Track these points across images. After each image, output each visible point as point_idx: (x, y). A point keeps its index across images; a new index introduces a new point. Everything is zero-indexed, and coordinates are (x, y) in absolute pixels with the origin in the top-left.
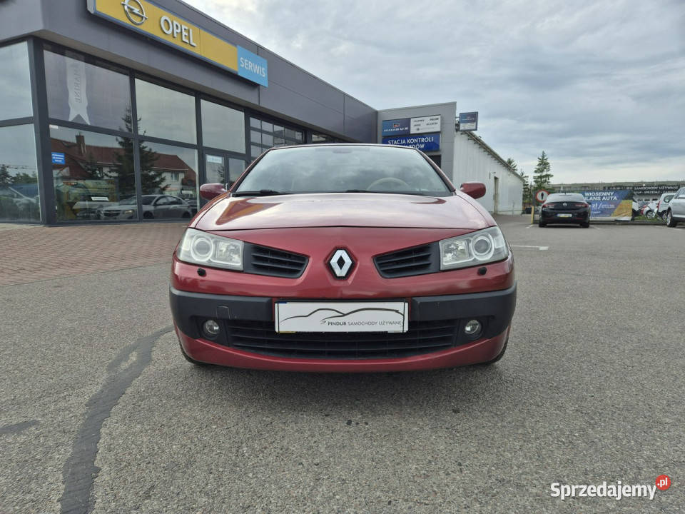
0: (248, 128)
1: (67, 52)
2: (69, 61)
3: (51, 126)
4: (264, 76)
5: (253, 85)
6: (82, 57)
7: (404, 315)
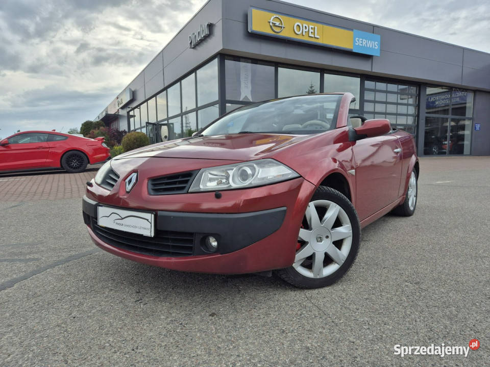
0: (363, 90)
1: (241, 59)
2: (242, 64)
3: (227, 105)
4: (376, 48)
5: (367, 57)
6: (250, 61)
7: (151, 223)
